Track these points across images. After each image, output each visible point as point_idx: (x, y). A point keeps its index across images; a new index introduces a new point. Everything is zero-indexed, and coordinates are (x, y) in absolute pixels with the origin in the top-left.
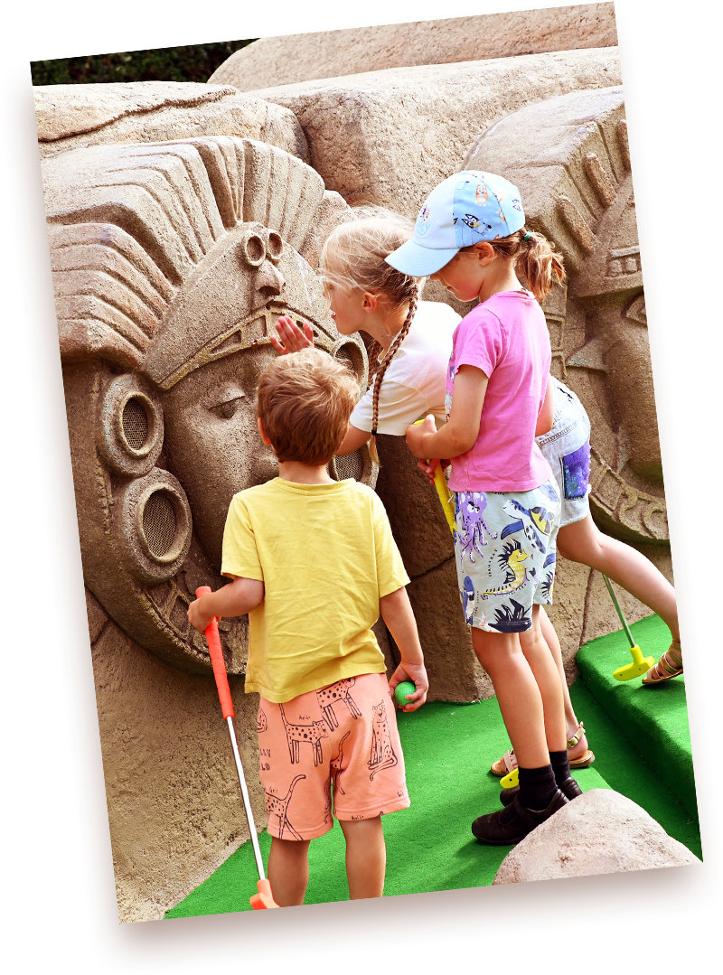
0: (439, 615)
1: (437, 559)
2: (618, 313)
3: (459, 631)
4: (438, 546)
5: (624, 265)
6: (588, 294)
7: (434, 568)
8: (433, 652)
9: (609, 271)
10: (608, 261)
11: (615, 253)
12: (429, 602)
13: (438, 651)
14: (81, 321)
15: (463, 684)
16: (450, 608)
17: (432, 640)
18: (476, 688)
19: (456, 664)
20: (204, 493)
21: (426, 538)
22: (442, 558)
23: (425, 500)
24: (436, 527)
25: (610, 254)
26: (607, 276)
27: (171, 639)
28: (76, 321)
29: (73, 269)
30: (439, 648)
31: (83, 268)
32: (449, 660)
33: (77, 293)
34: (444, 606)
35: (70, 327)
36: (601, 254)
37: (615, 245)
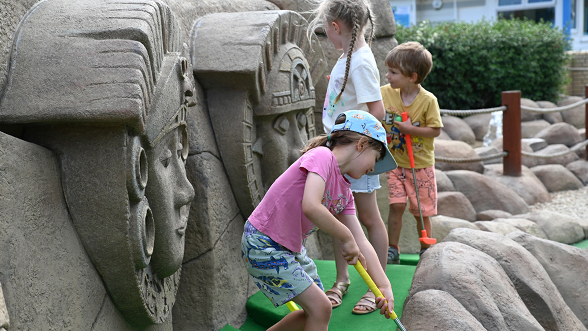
0: (194, 285)
1: (197, 253)
2: (270, 125)
3: (206, 293)
4: (199, 246)
5: (279, 101)
6: (262, 114)
7: (195, 259)
8: (188, 306)
9: (273, 103)
10: (272, 98)
11: (276, 94)
12: (188, 277)
13: (191, 305)
14: (135, 99)
15: (205, 323)
16: (201, 281)
17: (188, 299)
18: (213, 325)
19: (202, 313)
20: (158, 213)
21: (191, 242)
22: (201, 253)
23: (193, 220)
24: (198, 235)
25: (273, 95)
26: (272, 105)
27: (144, 303)
28: (131, 99)
29: (119, 66)
30: (192, 304)
31: (127, 66)
32: (198, 310)
33: (128, 82)
34: (198, 280)
35: (128, 103)
36: (269, 94)
37: (275, 90)
